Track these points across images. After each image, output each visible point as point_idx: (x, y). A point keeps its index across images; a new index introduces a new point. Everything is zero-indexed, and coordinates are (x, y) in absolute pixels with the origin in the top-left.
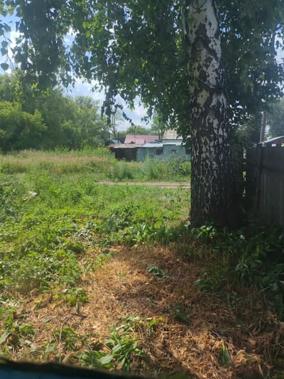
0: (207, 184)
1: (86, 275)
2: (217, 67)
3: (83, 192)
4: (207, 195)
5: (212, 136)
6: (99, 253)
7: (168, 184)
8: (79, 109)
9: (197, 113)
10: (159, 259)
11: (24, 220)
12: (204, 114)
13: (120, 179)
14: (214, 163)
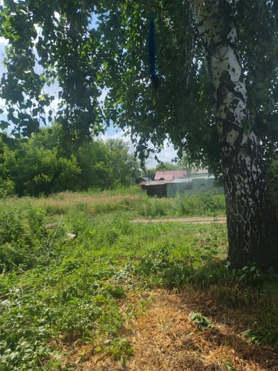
0: (246, 222)
1: (129, 323)
2: (244, 107)
3: (119, 232)
4: (246, 233)
5: (246, 173)
6: (139, 298)
7: (200, 219)
8: (110, 151)
9: (228, 152)
10: (202, 304)
11: (64, 263)
12: (235, 153)
13: (154, 216)
14: (250, 199)
